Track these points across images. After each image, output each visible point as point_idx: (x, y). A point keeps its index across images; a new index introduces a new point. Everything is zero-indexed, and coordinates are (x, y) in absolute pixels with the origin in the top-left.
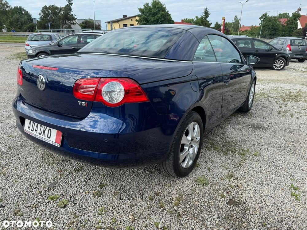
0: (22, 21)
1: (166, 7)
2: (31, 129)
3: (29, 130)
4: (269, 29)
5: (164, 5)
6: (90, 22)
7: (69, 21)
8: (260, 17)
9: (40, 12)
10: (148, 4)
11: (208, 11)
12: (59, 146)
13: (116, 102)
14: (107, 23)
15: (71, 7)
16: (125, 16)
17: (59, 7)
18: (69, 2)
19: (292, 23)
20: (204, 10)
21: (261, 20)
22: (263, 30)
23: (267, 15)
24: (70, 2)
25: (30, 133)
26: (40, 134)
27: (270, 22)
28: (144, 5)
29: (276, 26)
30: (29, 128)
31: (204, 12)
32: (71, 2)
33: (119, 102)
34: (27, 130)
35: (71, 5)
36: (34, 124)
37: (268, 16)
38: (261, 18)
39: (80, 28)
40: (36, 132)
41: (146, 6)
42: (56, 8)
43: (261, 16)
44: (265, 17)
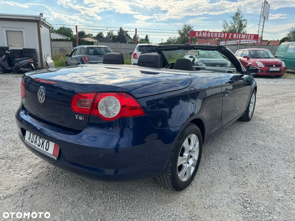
2: (31, 140)
3: (29, 141)
12: (56, 159)
13: (113, 116)
25: (30, 145)
26: (39, 146)
30: (29, 139)
33: (115, 116)
34: (27, 140)
36: (33, 135)
40: (35, 143)
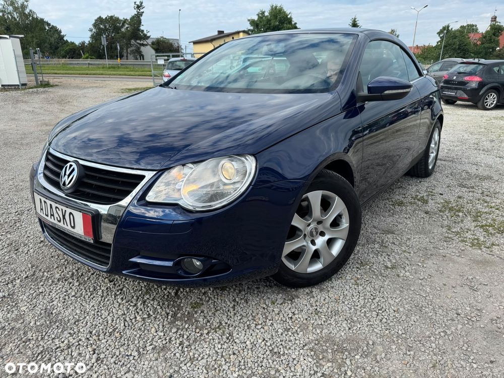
0: (51, 41)
1: (292, 17)
4: (454, 49)
5: (290, 14)
6: (164, 42)
7: (138, 41)
8: (439, 31)
9: (92, 27)
10: (263, 13)
11: (358, 22)
14: (192, 43)
15: (141, 18)
16: (220, 32)
17: (121, 18)
18: (138, 11)
19: (491, 40)
20: (351, 21)
21: (439, 36)
22: (445, 52)
23: (450, 29)
24: (140, 10)
27: (455, 38)
28: (258, 15)
29: (465, 45)
31: (351, 24)
32: (142, 11)
35: (141, 15)
37: (452, 29)
38: (439, 33)
39: (153, 52)
41: (260, 15)
42: (117, 20)
43: (441, 30)
44: (445, 32)
